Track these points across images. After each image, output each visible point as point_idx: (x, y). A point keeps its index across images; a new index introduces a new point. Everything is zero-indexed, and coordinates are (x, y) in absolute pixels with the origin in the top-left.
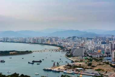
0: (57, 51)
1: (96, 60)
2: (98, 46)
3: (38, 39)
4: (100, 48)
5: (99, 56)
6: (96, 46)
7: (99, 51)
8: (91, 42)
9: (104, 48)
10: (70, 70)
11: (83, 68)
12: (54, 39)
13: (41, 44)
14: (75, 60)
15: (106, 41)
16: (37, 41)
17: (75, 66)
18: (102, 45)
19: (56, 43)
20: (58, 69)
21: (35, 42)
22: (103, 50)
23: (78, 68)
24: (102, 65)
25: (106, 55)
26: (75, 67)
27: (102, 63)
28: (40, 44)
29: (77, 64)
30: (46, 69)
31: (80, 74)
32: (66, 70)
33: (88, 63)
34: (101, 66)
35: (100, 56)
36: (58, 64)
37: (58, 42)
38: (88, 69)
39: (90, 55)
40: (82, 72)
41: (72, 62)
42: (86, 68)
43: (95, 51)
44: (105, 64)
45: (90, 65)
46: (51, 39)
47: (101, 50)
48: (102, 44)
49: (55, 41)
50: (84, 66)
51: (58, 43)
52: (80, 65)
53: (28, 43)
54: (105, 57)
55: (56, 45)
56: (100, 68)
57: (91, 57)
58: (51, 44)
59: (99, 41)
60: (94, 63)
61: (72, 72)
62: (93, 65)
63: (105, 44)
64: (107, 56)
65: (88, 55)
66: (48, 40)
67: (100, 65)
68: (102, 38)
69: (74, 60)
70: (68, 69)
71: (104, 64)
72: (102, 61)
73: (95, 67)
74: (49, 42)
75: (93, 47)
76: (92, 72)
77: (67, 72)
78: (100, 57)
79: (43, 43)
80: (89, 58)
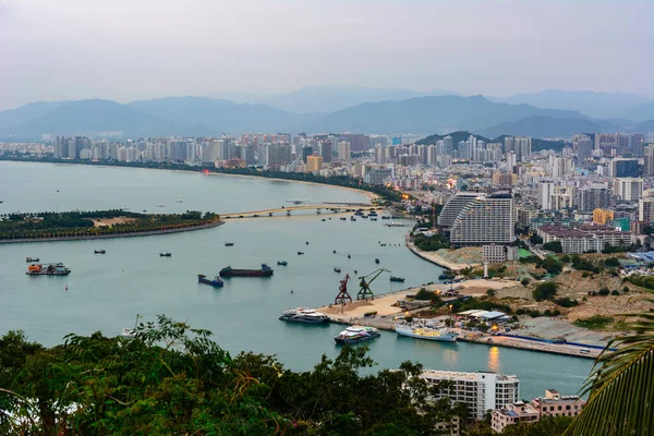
0: (359, 213)
1: (585, 267)
2: (595, 186)
3: (252, 148)
4: (606, 199)
5: (599, 246)
6: (585, 188)
7: (602, 214)
8: (554, 163)
9: (628, 197)
10: (430, 322)
11: (507, 310)
12: (342, 148)
13: (273, 173)
14: (464, 266)
15: (641, 162)
16: (251, 159)
17: (461, 299)
18: (622, 180)
19: (359, 171)
20: (367, 315)
21: (238, 164)
22: (624, 210)
23: (477, 313)
24: (615, 293)
25: (642, 238)
26: (461, 303)
27: (614, 284)
28: (266, 174)
29: (475, 287)
30: (299, 314)
31: (490, 344)
32: (409, 319)
33: (533, 281)
34: (609, 298)
35: (607, 245)
36: (364, 285)
37: (364, 161)
38: (535, 314)
39: (547, 238)
40: (503, 331)
41: (448, 276)
42: (521, 312)
43: (577, 218)
44: (631, 287)
45: (545, 293)
46: (327, 147)
47: (612, 213)
48: (619, 174)
49: (353, 156)
50: (512, 299)
51: (368, 169)
52: (491, 292)
53: (195, 169)
54: (635, 248)
55: (355, 183)
56: (604, 313)
57: (555, 247)
58: (325, 173)
59: (603, 160)
60: (572, 284)
61: (442, 333)
62: (562, 293)
63: (640, 174)
64: (648, 245)
65: (536, 240)
66: (308, 151)
67: (604, 293)
68: (623, 141)
69: (454, 267)
70: (424, 314)
71: (626, 290)
72: (615, 275)
73: (576, 304)
74: (314, 164)
75: (568, 194)
76: (556, 334)
77: (418, 333)
78: (608, 249)
79: (282, 168)
80: (542, 255)
